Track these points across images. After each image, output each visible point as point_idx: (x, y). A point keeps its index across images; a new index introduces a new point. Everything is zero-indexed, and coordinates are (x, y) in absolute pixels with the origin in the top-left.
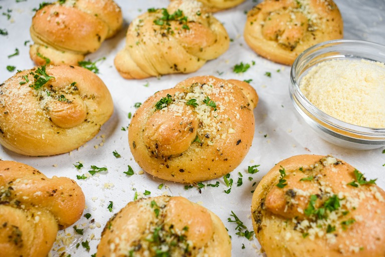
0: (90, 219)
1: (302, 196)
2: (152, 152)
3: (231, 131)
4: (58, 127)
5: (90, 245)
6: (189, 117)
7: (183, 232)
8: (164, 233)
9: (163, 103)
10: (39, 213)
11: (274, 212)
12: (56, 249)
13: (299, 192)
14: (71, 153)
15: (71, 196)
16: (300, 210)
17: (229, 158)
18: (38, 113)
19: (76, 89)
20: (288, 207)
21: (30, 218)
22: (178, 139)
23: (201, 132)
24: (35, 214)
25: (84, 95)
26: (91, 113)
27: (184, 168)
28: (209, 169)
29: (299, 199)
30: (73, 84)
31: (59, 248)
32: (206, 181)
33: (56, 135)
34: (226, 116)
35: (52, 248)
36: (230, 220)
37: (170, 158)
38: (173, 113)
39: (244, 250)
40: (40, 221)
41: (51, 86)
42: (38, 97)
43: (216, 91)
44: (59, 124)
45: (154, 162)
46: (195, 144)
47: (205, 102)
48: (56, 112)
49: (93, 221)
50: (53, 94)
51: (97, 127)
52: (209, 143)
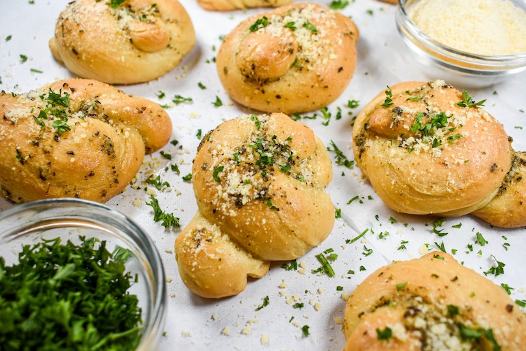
0: (178, 146)
1: (408, 114)
2: (247, 77)
3: (333, 56)
4: (140, 50)
5: (179, 169)
6: (288, 38)
7: (287, 143)
8: (267, 142)
9: (259, 24)
10: (129, 129)
11: (379, 132)
12: (144, 172)
13: (406, 109)
14: (151, 83)
15: (160, 116)
16: (406, 127)
17: (329, 86)
18: (118, 33)
19: (157, 11)
20: (394, 123)
21: (119, 132)
22: (276, 59)
23: (300, 56)
24: (124, 130)
25: (166, 18)
26: (175, 38)
27: (281, 94)
28: (308, 97)
29: (405, 117)
30: (154, 6)
31: (146, 171)
32: (303, 113)
33: (137, 59)
34: (328, 41)
35: (139, 171)
36: (328, 149)
37: (266, 81)
38: (271, 34)
39: (344, 177)
40: (130, 136)
41: (130, 6)
42: (116, 16)
43: (316, 16)
44: (140, 46)
45: (248, 87)
46: (294, 69)
47: (305, 25)
48: (138, 32)
49: (181, 147)
50: (132, 14)
51: (179, 57)
52: (309, 66)
